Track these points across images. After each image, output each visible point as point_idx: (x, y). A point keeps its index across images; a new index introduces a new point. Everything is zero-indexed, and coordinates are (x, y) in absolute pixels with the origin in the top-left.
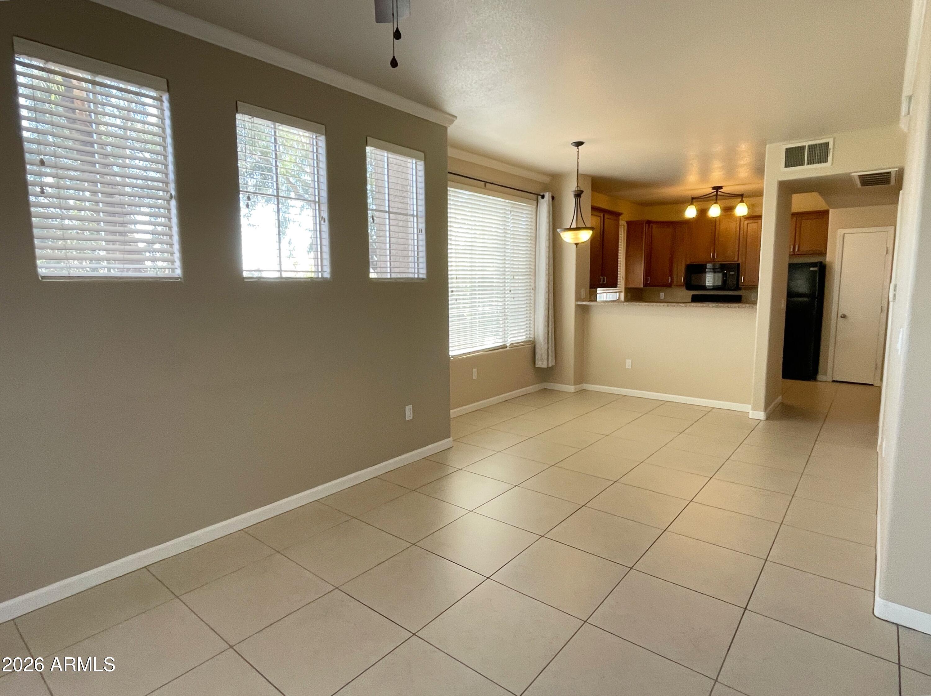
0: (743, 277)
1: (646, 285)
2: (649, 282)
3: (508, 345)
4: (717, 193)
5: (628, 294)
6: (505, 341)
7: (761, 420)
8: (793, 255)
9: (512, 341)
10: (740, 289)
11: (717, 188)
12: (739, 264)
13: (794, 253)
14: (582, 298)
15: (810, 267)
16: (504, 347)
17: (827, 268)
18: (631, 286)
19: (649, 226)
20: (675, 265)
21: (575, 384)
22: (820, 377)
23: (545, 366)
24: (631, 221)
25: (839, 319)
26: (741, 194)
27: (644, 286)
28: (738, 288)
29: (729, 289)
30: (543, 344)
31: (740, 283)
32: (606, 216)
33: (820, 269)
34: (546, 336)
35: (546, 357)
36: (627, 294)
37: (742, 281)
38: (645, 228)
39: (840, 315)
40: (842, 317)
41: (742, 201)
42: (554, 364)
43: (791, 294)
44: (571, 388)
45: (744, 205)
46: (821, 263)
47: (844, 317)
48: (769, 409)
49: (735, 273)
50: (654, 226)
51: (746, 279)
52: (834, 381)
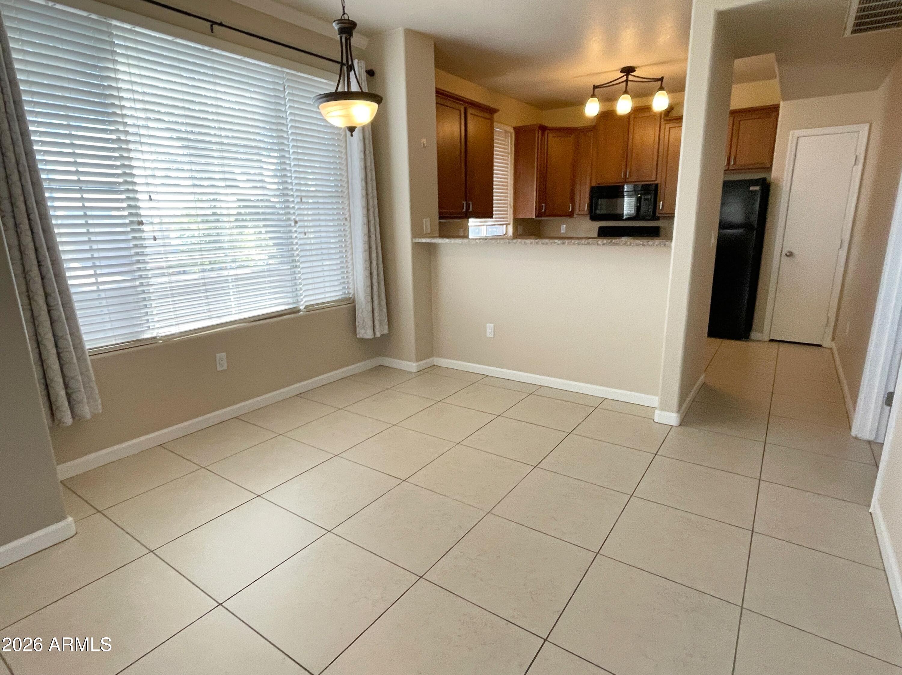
0: (661, 203)
1: (539, 214)
2: (543, 211)
3: (302, 308)
4: (627, 78)
5: (519, 227)
6: (297, 302)
7: (673, 426)
8: (727, 171)
9: (308, 301)
10: (658, 219)
11: (628, 70)
12: (657, 185)
13: (729, 168)
14: (425, 233)
15: (750, 186)
16: (295, 311)
17: (772, 188)
18: (520, 216)
19: (543, 134)
20: (578, 187)
21: (417, 360)
22: (754, 335)
23: (369, 335)
24: (520, 127)
25: (784, 257)
26: (660, 77)
27: (536, 217)
28: (655, 218)
29: (643, 219)
30: (363, 303)
31: (657, 211)
32: (470, 111)
33: (762, 190)
34: (369, 290)
35: (370, 323)
36: (517, 228)
37: (661, 208)
38: (538, 135)
39: (784, 253)
40: (787, 255)
41: (661, 88)
42: (386, 332)
43: (723, 225)
44: (412, 366)
45: (664, 94)
46: (764, 180)
47: (790, 255)
48: (684, 406)
49: (651, 197)
50: (550, 135)
51: (665, 207)
52: (772, 341)
